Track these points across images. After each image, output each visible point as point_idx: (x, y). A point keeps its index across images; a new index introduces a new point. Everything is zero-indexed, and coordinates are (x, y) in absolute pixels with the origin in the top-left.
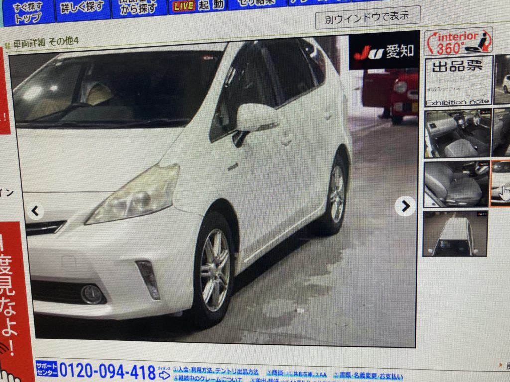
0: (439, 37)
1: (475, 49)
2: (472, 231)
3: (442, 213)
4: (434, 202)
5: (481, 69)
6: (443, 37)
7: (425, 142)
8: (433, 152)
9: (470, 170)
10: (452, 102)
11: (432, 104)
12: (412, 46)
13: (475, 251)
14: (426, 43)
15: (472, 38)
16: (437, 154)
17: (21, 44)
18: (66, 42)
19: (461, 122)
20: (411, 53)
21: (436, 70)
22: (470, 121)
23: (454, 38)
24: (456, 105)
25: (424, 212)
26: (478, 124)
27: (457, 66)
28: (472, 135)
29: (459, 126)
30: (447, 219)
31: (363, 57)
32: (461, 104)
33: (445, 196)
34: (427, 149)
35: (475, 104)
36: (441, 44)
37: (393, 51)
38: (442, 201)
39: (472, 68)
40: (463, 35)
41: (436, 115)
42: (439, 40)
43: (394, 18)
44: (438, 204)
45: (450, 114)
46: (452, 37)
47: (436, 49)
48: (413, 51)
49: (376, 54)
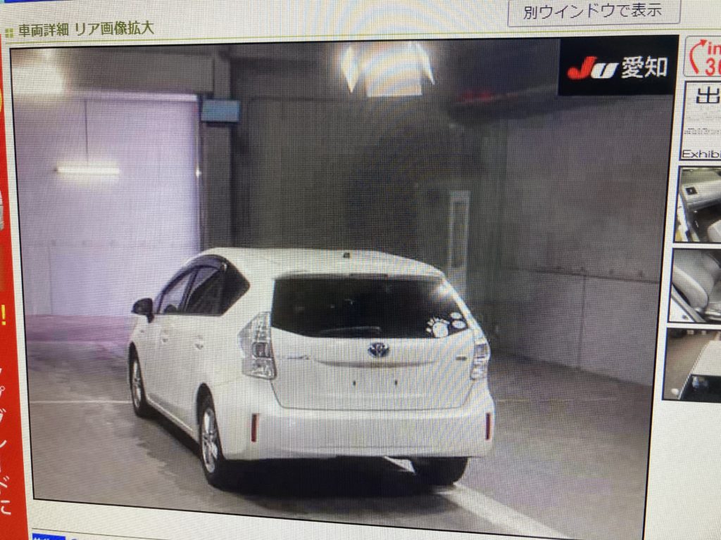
0: (710, 48)
3: (697, 332)
4: (685, 314)
6: (715, 48)
7: (676, 216)
8: (688, 234)
11: (691, 155)
12: (665, 60)
14: (687, 56)
16: (695, 237)
17: (30, 29)
20: (662, 70)
21: (701, 100)
25: (668, 329)
30: (705, 342)
31: (583, 75)
33: (704, 305)
34: (680, 228)
36: (712, 59)
37: (632, 67)
38: (698, 313)
41: (696, 174)
42: (709, 52)
43: (638, 12)
44: (692, 317)
47: (703, 66)
48: (665, 68)
49: (602, 71)
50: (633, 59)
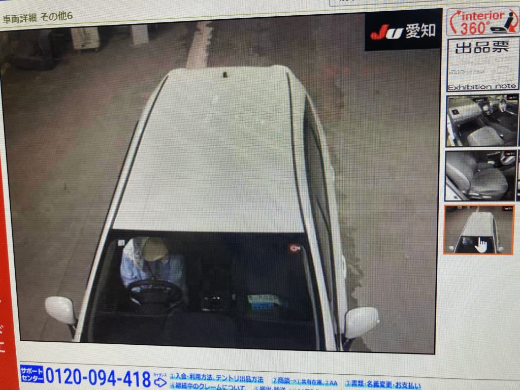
0: (463, 16)
1: (501, 29)
2: (497, 228)
3: (464, 207)
4: (455, 195)
5: (507, 51)
6: (467, 16)
7: (447, 129)
8: (455, 141)
9: (495, 161)
10: (476, 86)
11: (454, 88)
12: (434, 25)
13: (500, 249)
14: (449, 22)
15: (498, 17)
16: (460, 143)
17: (11, 19)
18: (58, 18)
19: (485, 108)
20: (432, 32)
21: (459, 52)
22: (496, 107)
23: (478, 17)
24: (480, 89)
25: (446, 206)
26: (505, 110)
27: (482, 47)
28: (498, 122)
29: (484, 112)
30: (470, 214)
31: (380, 37)
32: (486, 89)
33: (468, 188)
34: (449, 137)
35: (502, 88)
36: (465, 24)
37: (413, 30)
38: (463, 194)
39: (499, 50)
40: (488, 14)
41: (458, 101)
42: (463, 19)
44: (460, 197)
45: (475, 100)
46: (476, 17)
47: (459, 29)
48: (434, 31)
49: (394, 34)
50: (413, 25)
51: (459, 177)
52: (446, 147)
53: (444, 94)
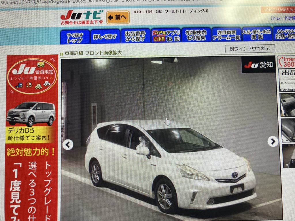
0: (284, 59)
3: (291, 145)
4: (287, 139)
6: (286, 59)
7: (281, 109)
8: (285, 114)
10: (292, 89)
11: (283, 90)
12: (272, 63)
14: (278, 61)
16: (287, 115)
17: (69, 53)
20: (271, 66)
21: (284, 74)
24: (294, 91)
25: (283, 145)
27: (294, 73)
30: (294, 148)
31: (249, 67)
33: (292, 136)
34: (282, 112)
36: (285, 62)
37: (263, 65)
38: (291, 139)
41: (285, 96)
42: (284, 60)
43: (263, 49)
45: (292, 95)
46: (290, 59)
47: (283, 64)
48: (272, 65)
49: (255, 66)
50: (263, 62)
51: (288, 131)
52: (281, 117)
53: (278, 93)
